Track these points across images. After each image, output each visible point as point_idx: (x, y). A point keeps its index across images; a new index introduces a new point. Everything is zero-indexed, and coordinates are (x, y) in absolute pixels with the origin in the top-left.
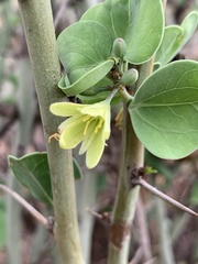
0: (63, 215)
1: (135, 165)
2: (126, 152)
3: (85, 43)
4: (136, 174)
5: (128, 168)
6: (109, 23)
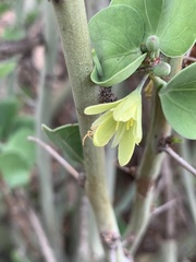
0: (94, 178)
1: (162, 134)
2: (154, 124)
3: (117, 30)
4: (163, 143)
5: (156, 137)
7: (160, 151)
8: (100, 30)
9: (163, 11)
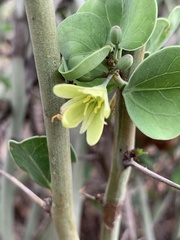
1: (127, 147)
2: (119, 136)
3: (82, 32)
4: (128, 156)
5: (121, 150)
6: (104, 14)
7: (126, 167)
8: (66, 33)
9: (123, 16)
